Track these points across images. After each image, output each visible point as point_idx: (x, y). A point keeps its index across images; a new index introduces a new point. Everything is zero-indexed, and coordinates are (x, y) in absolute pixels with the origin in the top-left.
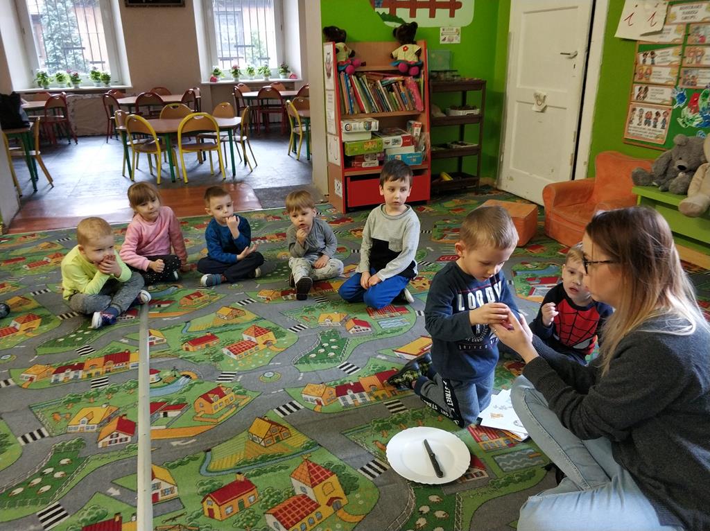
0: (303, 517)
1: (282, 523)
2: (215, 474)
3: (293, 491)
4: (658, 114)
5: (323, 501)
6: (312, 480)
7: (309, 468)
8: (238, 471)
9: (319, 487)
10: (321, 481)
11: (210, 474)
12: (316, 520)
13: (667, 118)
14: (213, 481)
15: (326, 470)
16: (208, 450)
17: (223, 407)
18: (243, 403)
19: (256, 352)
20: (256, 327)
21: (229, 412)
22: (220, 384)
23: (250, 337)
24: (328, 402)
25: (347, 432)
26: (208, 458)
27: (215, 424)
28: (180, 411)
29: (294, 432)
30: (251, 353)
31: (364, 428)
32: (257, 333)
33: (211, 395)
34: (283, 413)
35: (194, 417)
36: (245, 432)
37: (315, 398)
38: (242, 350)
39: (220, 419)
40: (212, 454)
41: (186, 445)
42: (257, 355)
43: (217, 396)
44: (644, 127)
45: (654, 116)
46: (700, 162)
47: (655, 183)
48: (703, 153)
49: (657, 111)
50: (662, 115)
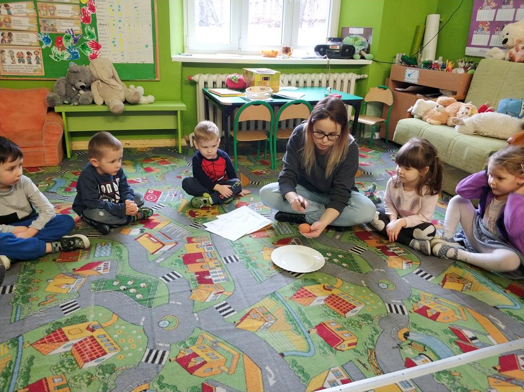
0: (344, 301)
1: (351, 309)
3: (322, 305)
4: (28, 53)
5: (328, 292)
6: (310, 297)
7: (297, 298)
8: (306, 333)
9: (315, 294)
10: (310, 293)
11: (313, 349)
13: (39, 56)
16: (282, 355)
17: (215, 353)
18: (211, 339)
19: (108, 337)
20: (39, 342)
21: (224, 347)
22: (170, 360)
23: (64, 346)
24: (219, 288)
25: (258, 280)
26: (292, 353)
27: (241, 355)
28: (217, 388)
29: (257, 305)
30: (108, 340)
31: (255, 273)
32: (55, 341)
33: (191, 365)
34: (230, 312)
35: (228, 374)
36: (257, 333)
37: (212, 295)
38: (98, 349)
39: (234, 353)
40: (287, 351)
41: (275, 373)
42: (116, 336)
43: (193, 360)
44: (19, 64)
45: (26, 55)
46: (92, 82)
47: (66, 102)
48: (92, 75)
49: (27, 51)
50: (33, 54)
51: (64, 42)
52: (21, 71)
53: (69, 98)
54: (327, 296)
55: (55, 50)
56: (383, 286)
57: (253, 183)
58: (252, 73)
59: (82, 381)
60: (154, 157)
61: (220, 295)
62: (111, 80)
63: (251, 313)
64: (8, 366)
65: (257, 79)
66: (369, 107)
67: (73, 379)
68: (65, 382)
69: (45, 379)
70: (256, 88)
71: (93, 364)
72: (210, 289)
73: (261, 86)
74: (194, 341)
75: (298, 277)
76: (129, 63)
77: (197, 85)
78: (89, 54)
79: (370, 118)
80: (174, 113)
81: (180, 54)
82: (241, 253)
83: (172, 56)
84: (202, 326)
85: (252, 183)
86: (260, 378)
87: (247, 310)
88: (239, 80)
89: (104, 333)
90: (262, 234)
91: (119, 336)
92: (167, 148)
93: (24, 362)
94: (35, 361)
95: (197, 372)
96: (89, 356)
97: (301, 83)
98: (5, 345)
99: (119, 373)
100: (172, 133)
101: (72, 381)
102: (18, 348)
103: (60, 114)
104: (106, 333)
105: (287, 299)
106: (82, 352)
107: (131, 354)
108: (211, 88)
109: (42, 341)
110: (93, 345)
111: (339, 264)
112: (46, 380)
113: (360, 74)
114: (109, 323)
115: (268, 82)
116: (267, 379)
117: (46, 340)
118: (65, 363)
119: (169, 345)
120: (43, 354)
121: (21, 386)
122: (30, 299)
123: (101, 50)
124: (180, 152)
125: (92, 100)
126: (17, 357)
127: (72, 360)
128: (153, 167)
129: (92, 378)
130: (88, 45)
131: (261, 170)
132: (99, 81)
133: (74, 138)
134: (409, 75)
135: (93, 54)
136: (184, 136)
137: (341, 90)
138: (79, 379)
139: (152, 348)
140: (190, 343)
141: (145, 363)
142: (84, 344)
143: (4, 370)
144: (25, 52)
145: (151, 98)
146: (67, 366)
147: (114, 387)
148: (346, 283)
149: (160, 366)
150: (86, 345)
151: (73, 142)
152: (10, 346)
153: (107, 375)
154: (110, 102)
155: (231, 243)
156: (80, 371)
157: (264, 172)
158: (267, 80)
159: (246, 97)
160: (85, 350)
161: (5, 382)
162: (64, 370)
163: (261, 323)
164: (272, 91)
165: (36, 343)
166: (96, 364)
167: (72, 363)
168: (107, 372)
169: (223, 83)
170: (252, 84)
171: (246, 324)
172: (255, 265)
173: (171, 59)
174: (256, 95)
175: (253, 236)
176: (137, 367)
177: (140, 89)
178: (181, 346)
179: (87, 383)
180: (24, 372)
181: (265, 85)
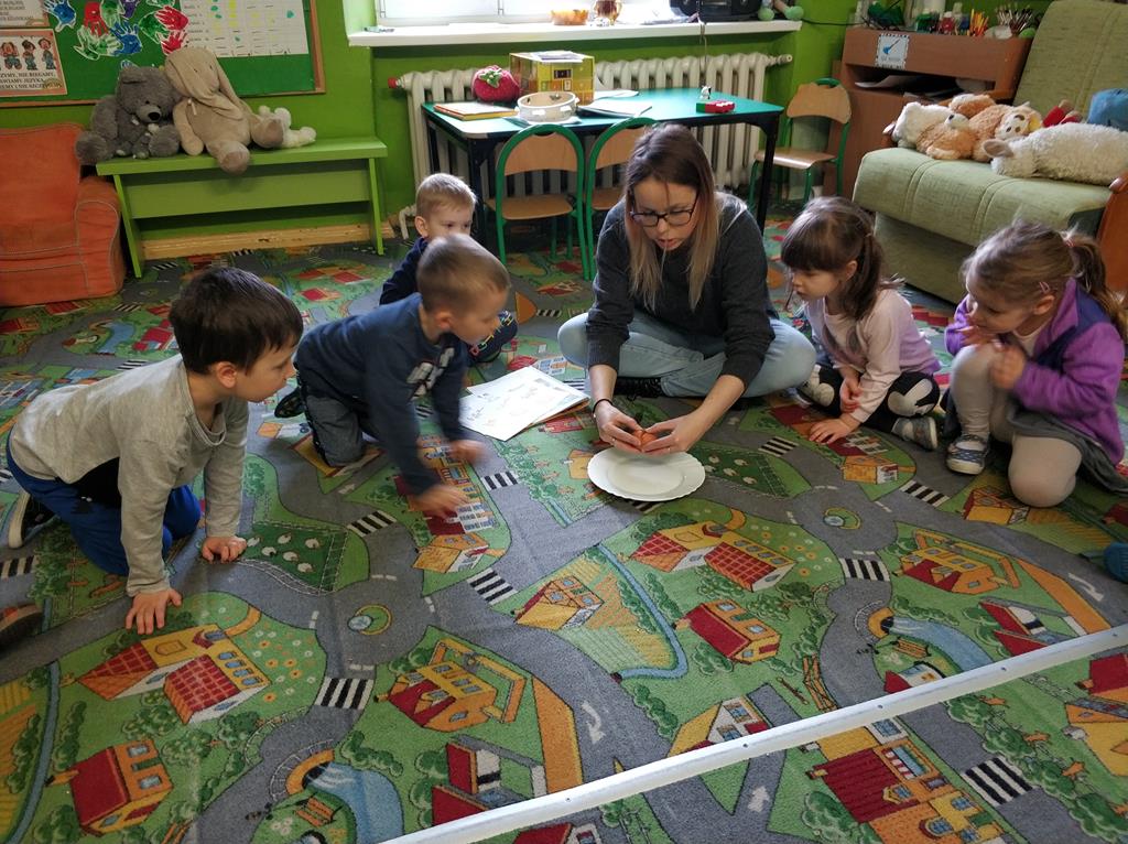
0: (749, 557)
1: (766, 574)
2: (680, 654)
3: (701, 568)
4: (26, 45)
6: (674, 551)
7: (647, 555)
8: (668, 629)
9: (686, 545)
10: (674, 543)
12: (749, 546)
13: (51, 50)
16: (617, 677)
17: (472, 678)
18: (464, 650)
19: (241, 656)
20: (94, 673)
21: (493, 665)
22: (376, 699)
23: (147, 679)
24: (477, 542)
25: (561, 521)
26: (639, 672)
27: (529, 682)
28: (478, 753)
29: (561, 574)
30: (242, 663)
31: (553, 506)
32: (129, 669)
33: (421, 707)
34: (503, 592)
35: (501, 721)
36: (561, 633)
37: (463, 557)
38: (220, 682)
39: (513, 676)
40: (628, 669)
41: (602, 715)
42: (258, 654)
43: (424, 696)
44: (9, 71)
45: (21, 50)
46: (174, 103)
47: (120, 152)
48: (174, 89)
49: (23, 40)
50: (37, 46)
51: (103, 14)
52: (15, 86)
53: (127, 142)
54: (713, 548)
55: (84, 33)
56: (835, 521)
57: (545, 314)
58: (531, 61)
59: (189, 750)
60: (323, 266)
61: (479, 556)
62: (215, 96)
63: (547, 591)
64: (31, 725)
65: (543, 75)
66: (798, 130)
67: (170, 746)
68: (153, 754)
69: (111, 749)
70: (542, 95)
71: (210, 714)
72: (458, 545)
73: (552, 89)
74: (426, 657)
75: (646, 512)
76: (254, 54)
77: (409, 97)
78: (162, 39)
79: (801, 154)
80: (361, 164)
81: (366, 29)
82: (521, 467)
83: (349, 36)
84: (443, 625)
85: (541, 314)
86: (571, 727)
87: (540, 586)
88: (503, 80)
89: (231, 648)
90: (566, 424)
91: (264, 653)
92: (352, 244)
93: (66, 716)
94: (88, 714)
95: (435, 722)
96: (202, 698)
97: (644, 81)
98: (21, 684)
99: (267, 730)
100: (360, 209)
101: (168, 751)
102: (50, 689)
103: (110, 179)
104: (236, 649)
105: (625, 559)
106: (187, 690)
107: (292, 690)
108: (440, 102)
109: (101, 671)
110: (210, 676)
111: (737, 479)
112: (113, 752)
113: (776, 54)
114: (242, 627)
115: (567, 83)
116: (585, 729)
117: (109, 668)
118: (151, 716)
119: (372, 668)
120: (103, 698)
121: (61, 766)
122: (69, 584)
123: (188, 28)
124: (381, 252)
125: (177, 144)
126: (49, 707)
127: (166, 707)
128: (324, 290)
129: (211, 745)
130: (159, 19)
131: (562, 284)
132: (190, 101)
133: (145, 233)
134: (886, 50)
135: (172, 38)
136: (387, 216)
137: (734, 92)
138: (182, 746)
139: (337, 674)
140: (417, 660)
141: (322, 709)
142: (190, 673)
143: (24, 735)
144: (18, 42)
145: (308, 134)
146: (156, 720)
147: (258, 759)
148: (754, 520)
149: (355, 711)
150: (195, 675)
151: (146, 243)
152: (32, 684)
153: (243, 736)
154: (217, 146)
155: (499, 447)
156: (184, 730)
157: (569, 289)
158: (565, 76)
159: (518, 117)
160: (193, 687)
161: (27, 759)
162: (149, 729)
163: (569, 612)
164: (577, 100)
165: (88, 676)
166: (218, 714)
167: (167, 714)
168: (242, 730)
169: (467, 89)
170: (531, 87)
171: (536, 615)
172: (552, 490)
173: (347, 40)
174: (541, 113)
175: (546, 429)
176: (307, 717)
177: (283, 114)
178: (400, 668)
179: (199, 754)
180: (66, 737)
181: (560, 87)
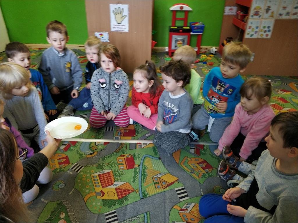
0: (101, 181)
1: (103, 174)
2: (143, 159)
3: (118, 181)
5: (104, 190)
6: (119, 189)
7: (129, 190)
8: (141, 165)
9: (114, 191)
10: (117, 193)
11: (144, 157)
12: (96, 185)
14: (139, 158)
15: (124, 197)
16: (159, 159)
17: (193, 167)
18: (194, 175)
25: (148, 215)
26: (155, 158)
27: (180, 163)
29: (159, 191)
37: (189, 209)
61: (183, 208)
63: (166, 186)
72: (189, 216)
87: (168, 188)
140: (206, 175)
163: (162, 178)
